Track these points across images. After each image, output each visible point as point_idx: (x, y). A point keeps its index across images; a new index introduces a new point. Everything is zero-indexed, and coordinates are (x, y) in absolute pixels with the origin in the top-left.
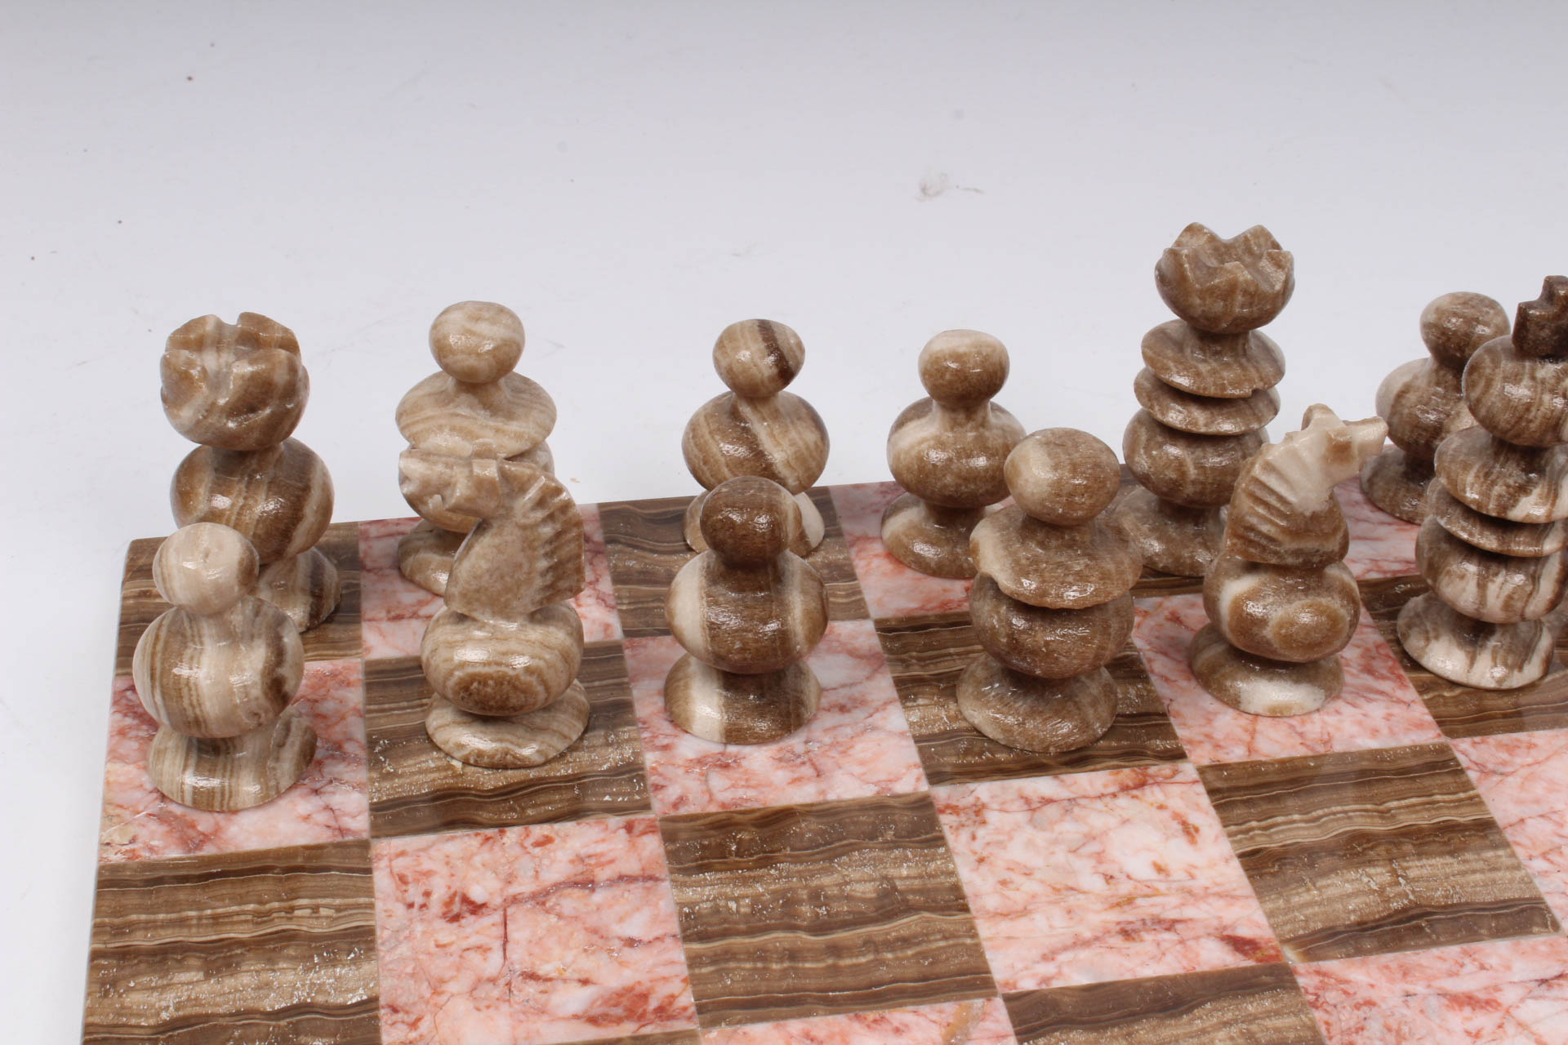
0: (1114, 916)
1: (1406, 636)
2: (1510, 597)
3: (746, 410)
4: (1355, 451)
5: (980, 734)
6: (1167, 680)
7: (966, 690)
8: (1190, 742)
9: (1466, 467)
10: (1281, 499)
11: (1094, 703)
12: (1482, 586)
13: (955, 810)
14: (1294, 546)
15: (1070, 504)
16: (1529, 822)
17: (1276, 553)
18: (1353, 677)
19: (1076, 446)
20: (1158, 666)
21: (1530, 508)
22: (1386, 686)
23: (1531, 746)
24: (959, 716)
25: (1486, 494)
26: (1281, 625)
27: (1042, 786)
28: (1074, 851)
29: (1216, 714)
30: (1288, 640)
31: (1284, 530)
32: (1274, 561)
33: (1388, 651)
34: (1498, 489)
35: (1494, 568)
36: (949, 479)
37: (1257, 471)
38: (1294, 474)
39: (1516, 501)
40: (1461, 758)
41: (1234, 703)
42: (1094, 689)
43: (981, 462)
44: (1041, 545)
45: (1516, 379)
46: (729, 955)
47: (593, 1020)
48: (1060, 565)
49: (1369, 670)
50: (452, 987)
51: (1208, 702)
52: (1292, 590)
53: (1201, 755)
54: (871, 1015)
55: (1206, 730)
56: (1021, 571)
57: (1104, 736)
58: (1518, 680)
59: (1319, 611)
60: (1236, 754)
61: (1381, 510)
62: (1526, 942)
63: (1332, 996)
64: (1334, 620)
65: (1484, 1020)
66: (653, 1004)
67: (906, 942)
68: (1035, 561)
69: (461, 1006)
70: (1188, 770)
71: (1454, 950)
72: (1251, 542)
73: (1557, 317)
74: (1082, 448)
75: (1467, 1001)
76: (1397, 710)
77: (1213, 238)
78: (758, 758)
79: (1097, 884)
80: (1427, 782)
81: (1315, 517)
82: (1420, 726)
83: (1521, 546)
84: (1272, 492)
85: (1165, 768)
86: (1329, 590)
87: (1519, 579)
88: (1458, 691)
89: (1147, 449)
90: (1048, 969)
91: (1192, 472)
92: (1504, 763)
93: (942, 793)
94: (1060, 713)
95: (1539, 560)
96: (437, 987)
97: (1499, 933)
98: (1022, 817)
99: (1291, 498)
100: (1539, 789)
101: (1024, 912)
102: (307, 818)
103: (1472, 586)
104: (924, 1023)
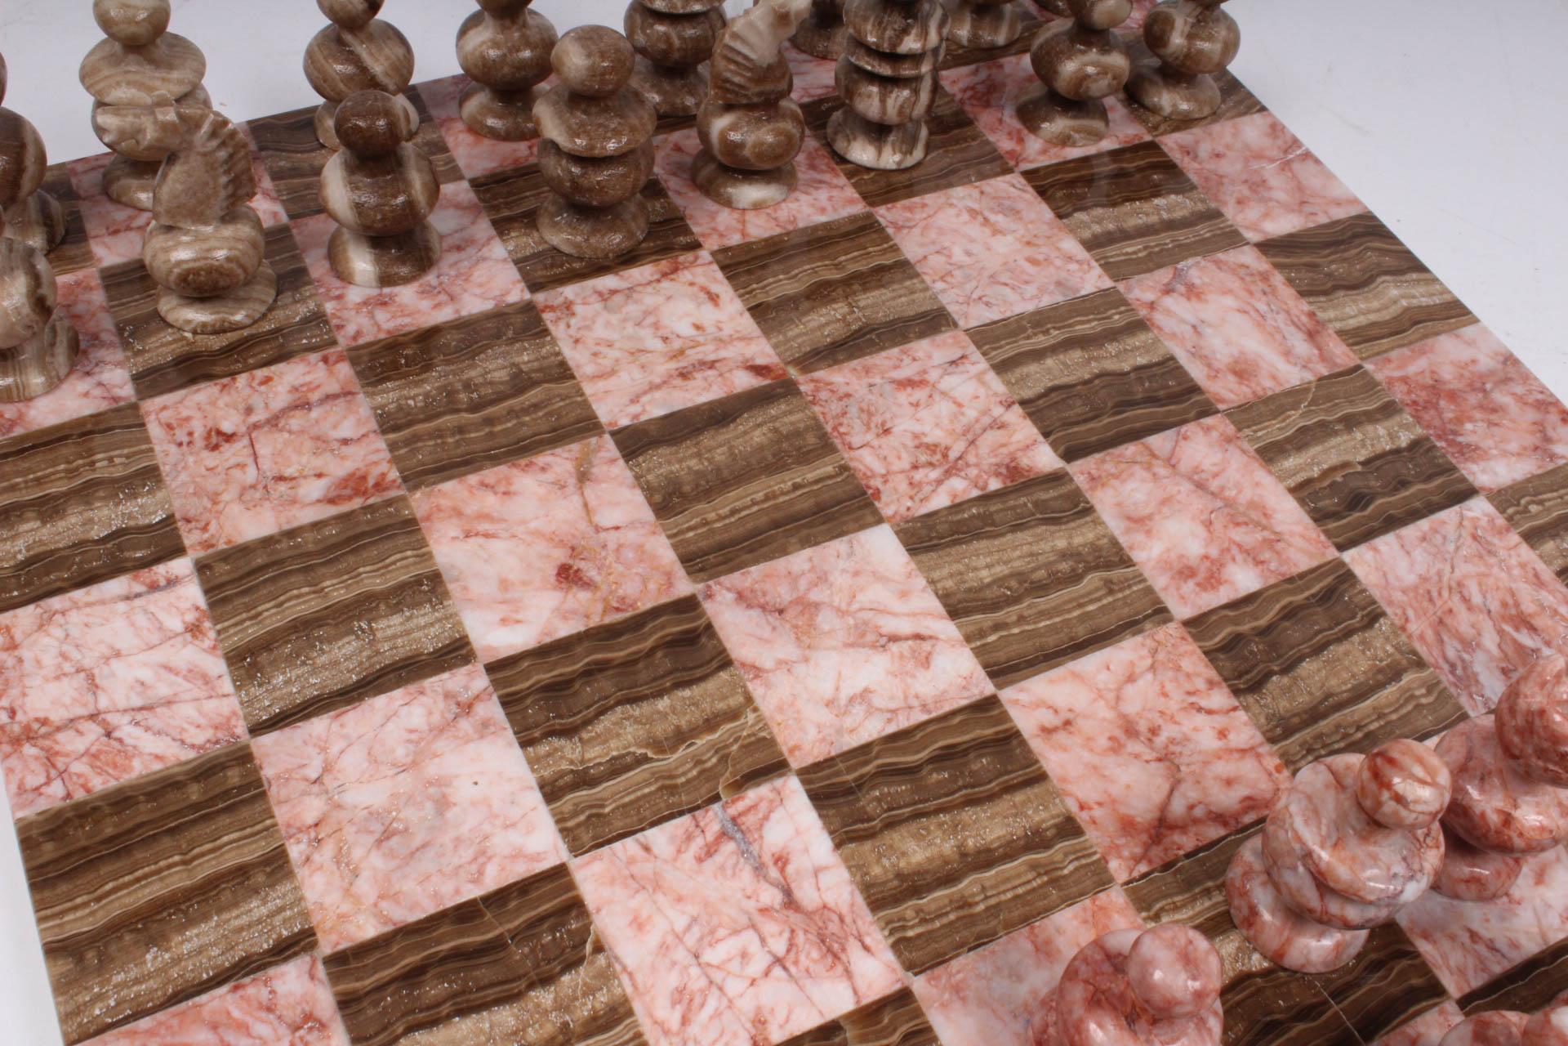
0: (673, 365)
1: (834, 140)
2: (902, 107)
3: (348, 37)
4: (792, 17)
5: (559, 251)
6: (679, 193)
7: (543, 221)
8: (703, 235)
9: (865, 19)
10: (746, 57)
11: (634, 217)
12: (883, 101)
13: (552, 308)
14: (757, 89)
15: (603, 82)
16: (930, 258)
17: (746, 96)
18: (803, 174)
19: (601, 38)
20: (672, 184)
21: (911, 44)
22: (827, 177)
23: (924, 206)
24: (543, 241)
25: (881, 37)
26: (754, 146)
27: (608, 282)
28: (638, 324)
29: (716, 213)
30: (760, 156)
31: (749, 79)
32: (745, 101)
33: (823, 152)
34: (889, 33)
35: (889, 88)
36: (506, 70)
37: (727, 39)
38: (753, 39)
39: (901, 41)
40: (881, 220)
41: (728, 203)
42: (632, 208)
43: (527, 54)
44: (585, 112)
46: (416, 438)
47: (331, 501)
48: (600, 125)
49: (813, 167)
50: (226, 497)
51: (710, 205)
52: (759, 120)
53: (712, 244)
54: (523, 462)
55: (713, 225)
56: (574, 133)
57: (644, 240)
58: (910, 161)
59: (779, 133)
60: (735, 239)
61: (804, 52)
62: (939, 338)
63: (823, 395)
64: (789, 137)
65: (920, 394)
66: (371, 482)
67: (536, 407)
68: (582, 125)
69: (235, 509)
70: (705, 255)
71: (895, 351)
72: (727, 91)
74: (605, 39)
75: (908, 383)
76: (835, 193)
78: (406, 294)
79: (658, 345)
80: (862, 240)
81: (770, 67)
82: (851, 202)
83: (907, 71)
84: (739, 53)
85: (688, 257)
86: (783, 117)
87: (906, 93)
88: (872, 174)
89: (643, 30)
90: (635, 409)
91: (677, 42)
92: (909, 220)
93: (540, 298)
94: (612, 229)
95: (918, 79)
96: (215, 499)
97: (922, 335)
98: (598, 306)
99: (753, 56)
100: (933, 235)
101: (613, 372)
102: (86, 394)
103: (876, 102)
104: (560, 461)
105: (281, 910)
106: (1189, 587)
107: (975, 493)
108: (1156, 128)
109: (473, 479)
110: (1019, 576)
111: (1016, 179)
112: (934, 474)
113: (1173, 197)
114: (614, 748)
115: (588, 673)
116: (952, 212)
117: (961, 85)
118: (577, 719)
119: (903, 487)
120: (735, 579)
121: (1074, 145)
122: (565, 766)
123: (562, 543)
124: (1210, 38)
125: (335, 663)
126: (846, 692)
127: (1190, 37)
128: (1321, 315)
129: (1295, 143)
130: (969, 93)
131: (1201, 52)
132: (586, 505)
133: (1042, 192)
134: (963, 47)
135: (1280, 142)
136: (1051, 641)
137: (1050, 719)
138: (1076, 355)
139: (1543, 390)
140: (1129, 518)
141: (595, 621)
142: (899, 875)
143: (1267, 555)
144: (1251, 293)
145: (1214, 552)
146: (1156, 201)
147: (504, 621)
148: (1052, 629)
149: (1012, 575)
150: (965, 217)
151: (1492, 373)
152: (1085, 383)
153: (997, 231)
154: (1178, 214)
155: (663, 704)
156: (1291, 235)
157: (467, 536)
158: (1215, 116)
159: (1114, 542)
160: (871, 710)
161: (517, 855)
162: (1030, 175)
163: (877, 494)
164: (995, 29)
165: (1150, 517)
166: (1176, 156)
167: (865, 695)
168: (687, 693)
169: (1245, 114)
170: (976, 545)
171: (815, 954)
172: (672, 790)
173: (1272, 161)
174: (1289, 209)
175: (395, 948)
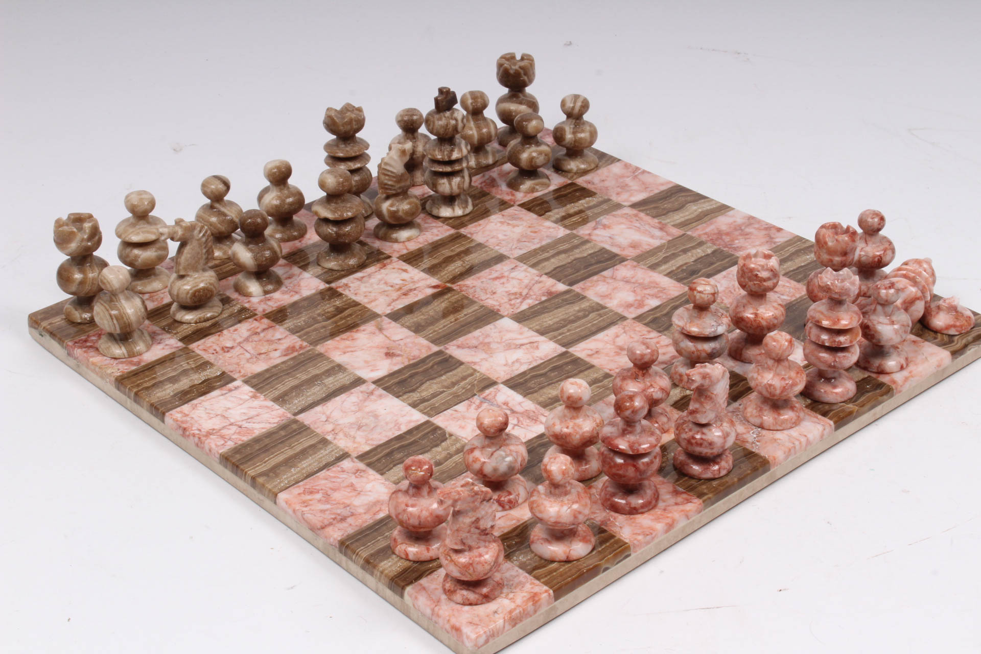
0: (399, 293)
2: (459, 184)
3: (217, 205)
5: (333, 269)
6: (373, 243)
7: (322, 260)
8: (390, 253)
9: (434, 150)
10: (392, 172)
12: (450, 184)
13: (340, 287)
14: (398, 186)
15: (343, 186)
16: (490, 240)
17: (394, 190)
18: (424, 225)
20: (370, 241)
21: (455, 155)
22: (434, 224)
23: (480, 225)
24: (325, 268)
25: (443, 155)
26: (403, 211)
27: (359, 275)
28: (378, 284)
29: (392, 245)
30: (404, 216)
31: (395, 182)
32: (394, 192)
33: (428, 217)
34: (446, 153)
35: (451, 177)
36: (286, 206)
37: (383, 166)
38: (393, 163)
39: (452, 155)
40: (463, 233)
41: (396, 241)
43: (290, 200)
44: (336, 203)
45: (440, 119)
46: (307, 333)
47: (285, 355)
48: (344, 205)
49: (427, 223)
50: (242, 363)
51: (388, 244)
52: (401, 200)
53: (395, 255)
54: (355, 330)
55: (393, 249)
56: (334, 212)
57: (367, 259)
58: (468, 211)
59: (410, 203)
60: (405, 252)
62: (504, 263)
63: (464, 288)
64: (416, 205)
65: (502, 280)
66: (298, 347)
67: (350, 315)
68: (336, 208)
69: (248, 365)
70: (394, 259)
71: (487, 270)
72: (387, 189)
73: (446, 98)
75: (497, 278)
76: (439, 229)
78: (277, 295)
79: (390, 288)
80: (458, 241)
82: (448, 230)
83: (457, 168)
84: (389, 171)
85: (388, 261)
87: (459, 178)
88: (454, 219)
90: (392, 307)
92: (475, 230)
93: (333, 285)
94: (353, 256)
95: (463, 171)
96: (238, 364)
97: (496, 263)
98: (359, 283)
99: (395, 171)
100: (487, 233)
101: (375, 300)
102: (163, 349)
103: (447, 185)
104: (369, 327)
105: (332, 451)
106: (632, 309)
107: (537, 302)
108: (572, 177)
109: (337, 338)
110: (564, 320)
111: (516, 208)
112: (518, 301)
113: (587, 199)
114: (431, 391)
115: (411, 376)
116: (492, 224)
117: (479, 182)
118: (414, 387)
119: (508, 306)
120: (455, 342)
121: (537, 191)
122: (415, 399)
123: (383, 347)
124: (583, 131)
125: (314, 394)
126: (510, 362)
127: (574, 133)
128: (664, 222)
129: (637, 169)
130: (484, 184)
131: (581, 138)
132: (386, 336)
133: (529, 210)
135: (630, 170)
136: (582, 334)
137: (590, 352)
138: (563, 256)
139: (767, 224)
140: (601, 296)
141: (407, 363)
142: (549, 398)
143: (661, 295)
144: (631, 222)
145: (639, 298)
146: (580, 202)
147: (372, 371)
148: (581, 331)
149: (561, 320)
150: (499, 224)
151: (743, 224)
152: (569, 263)
153: (514, 226)
154: (592, 204)
155: (444, 377)
156: (644, 200)
157: (345, 353)
158: (597, 167)
159: (598, 304)
160: (521, 364)
161: (410, 422)
162: (522, 205)
163: (499, 310)
164: (487, 158)
165: (610, 294)
166: (585, 185)
167: (517, 361)
168: (451, 373)
169: (611, 164)
170: (543, 316)
171: (528, 421)
172: (458, 396)
173: (628, 177)
174: (640, 191)
175: (379, 450)
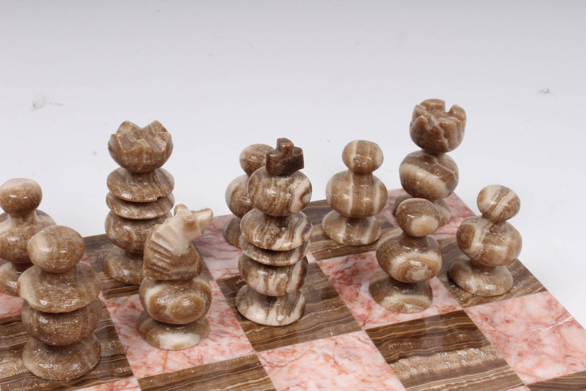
1: (239, 305)
2: (279, 284)
4: (198, 225)
5: (33, 374)
6: (126, 337)
7: (26, 353)
8: (136, 367)
9: (253, 227)
10: (166, 250)
11: (88, 353)
12: (266, 280)
14: (175, 270)
15: (58, 263)
16: (291, 389)
17: (167, 275)
18: (214, 327)
19: (61, 234)
20: (123, 330)
21: (282, 244)
22: (230, 329)
23: (294, 351)
24: (23, 366)
25: (262, 239)
26: (172, 308)
29: (149, 352)
30: (176, 315)
31: (169, 264)
32: (167, 278)
33: (231, 312)
34: (267, 236)
35: (271, 271)
37: (153, 238)
38: (171, 238)
39: (275, 241)
40: (262, 361)
41: (157, 345)
42: (88, 346)
44: (50, 282)
45: (268, 186)
48: (58, 291)
49: (222, 323)
51: (145, 346)
52: (177, 291)
53: (140, 373)
55: (144, 360)
56: (40, 296)
57: (94, 369)
58: (289, 320)
59: (191, 299)
60: (157, 371)
61: (232, 244)
64: (197, 303)
68: (47, 291)
70: (134, 381)
72: (155, 271)
73: (283, 157)
74: (64, 235)
76: (234, 341)
77: (134, 128)
80: (246, 375)
81: (183, 257)
82: (244, 347)
83: (280, 261)
84: (161, 247)
86: (195, 289)
87: (283, 275)
88: (262, 328)
89: (114, 228)
91: (135, 237)
92: (281, 361)
94: (71, 361)
95: (291, 267)
99: (170, 249)
100: (296, 372)
103: (261, 281)
108: (465, 301)
111: (362, 335)
113: (472, 350)
116: (312, 356)
117: (335, 269)
121: (406, 312)
124: (499, 243)
127: (485, 242)
129: (565, 313)
130: (339, 275)
131: (493, 252)
133: (378, 344)
134: (340, 244)
135: (553, 313)
146: (459, 352)
150: (322, 360)
153: (342, 371)
154: (473, 363)
156: (556, 380)
158: (509, 293)
162: (372, 332)
164: (362, 233)
166: (477, 321)
169: (530, 293)
173: (547, 326)
174: (555, 360)
